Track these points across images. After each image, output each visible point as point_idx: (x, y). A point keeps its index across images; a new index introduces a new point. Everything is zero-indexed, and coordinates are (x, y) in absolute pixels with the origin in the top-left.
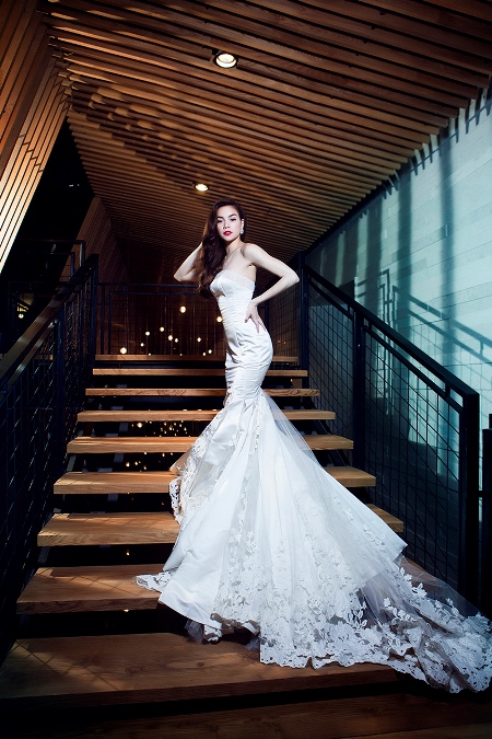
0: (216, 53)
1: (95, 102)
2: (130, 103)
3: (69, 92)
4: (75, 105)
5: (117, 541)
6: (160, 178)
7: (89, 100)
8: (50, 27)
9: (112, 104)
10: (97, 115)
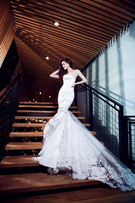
0: (54, 22)
1: (21, 34)
2: (29, 34)
3: (15, 31)
4: (16, 35)
5: (26, 148)
6: (36, 55)
7: (20, 34)
8: (12, 14)
9: (25, 34)
10: (21, 37)
